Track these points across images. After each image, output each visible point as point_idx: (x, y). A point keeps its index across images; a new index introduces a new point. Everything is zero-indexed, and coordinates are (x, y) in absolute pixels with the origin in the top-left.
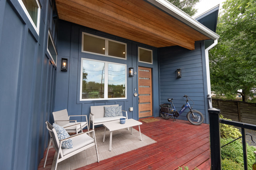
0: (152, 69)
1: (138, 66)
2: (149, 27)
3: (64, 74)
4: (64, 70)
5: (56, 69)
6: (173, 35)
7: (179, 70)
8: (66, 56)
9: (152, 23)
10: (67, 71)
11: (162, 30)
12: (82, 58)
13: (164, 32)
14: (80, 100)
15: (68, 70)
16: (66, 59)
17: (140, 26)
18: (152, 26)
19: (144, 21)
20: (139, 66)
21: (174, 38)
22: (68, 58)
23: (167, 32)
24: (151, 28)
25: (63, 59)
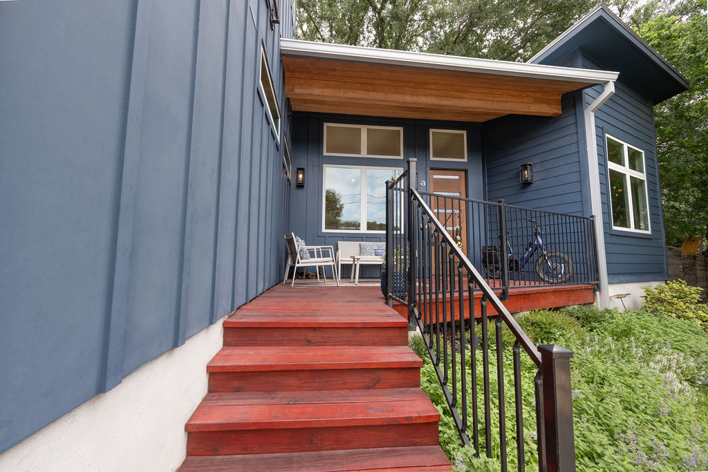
0: (466, 171)
1: (428, 169)
2: (426, 96)
3: (300, 192)
4: (300, 186)
5: (290, 185)
6: (488, 95)
7: (525, 167)
8: (303, 164)
9: (433, 87)
10: (303, 186)
11: (458, 94)
12: (324, 165)
13: (464, 95)
14: (323, 231)
15: (305, 186)
16: (303, 169)
17: (409, 99)
18: (433, 92)
19: (416, 88)
20: (431, 169)
21: (490, 102)
22: (305, 167)
23: (471, 94)
24: (431, 95)
25: (298, 169)
